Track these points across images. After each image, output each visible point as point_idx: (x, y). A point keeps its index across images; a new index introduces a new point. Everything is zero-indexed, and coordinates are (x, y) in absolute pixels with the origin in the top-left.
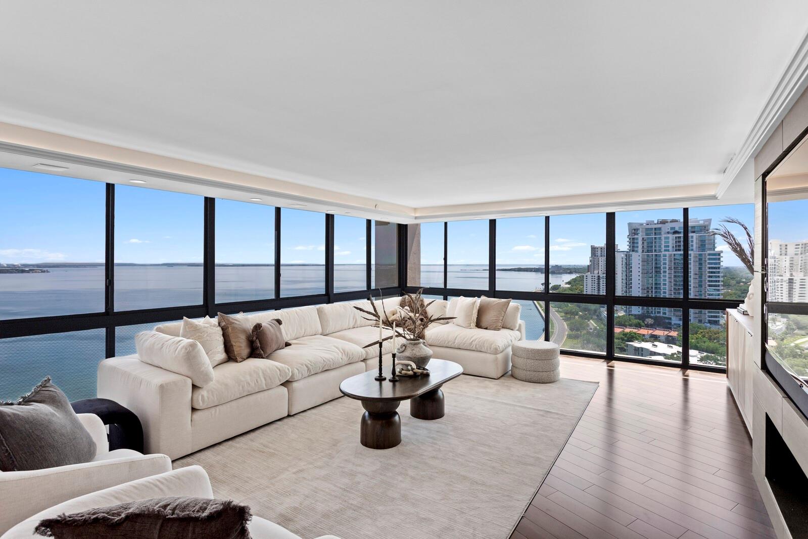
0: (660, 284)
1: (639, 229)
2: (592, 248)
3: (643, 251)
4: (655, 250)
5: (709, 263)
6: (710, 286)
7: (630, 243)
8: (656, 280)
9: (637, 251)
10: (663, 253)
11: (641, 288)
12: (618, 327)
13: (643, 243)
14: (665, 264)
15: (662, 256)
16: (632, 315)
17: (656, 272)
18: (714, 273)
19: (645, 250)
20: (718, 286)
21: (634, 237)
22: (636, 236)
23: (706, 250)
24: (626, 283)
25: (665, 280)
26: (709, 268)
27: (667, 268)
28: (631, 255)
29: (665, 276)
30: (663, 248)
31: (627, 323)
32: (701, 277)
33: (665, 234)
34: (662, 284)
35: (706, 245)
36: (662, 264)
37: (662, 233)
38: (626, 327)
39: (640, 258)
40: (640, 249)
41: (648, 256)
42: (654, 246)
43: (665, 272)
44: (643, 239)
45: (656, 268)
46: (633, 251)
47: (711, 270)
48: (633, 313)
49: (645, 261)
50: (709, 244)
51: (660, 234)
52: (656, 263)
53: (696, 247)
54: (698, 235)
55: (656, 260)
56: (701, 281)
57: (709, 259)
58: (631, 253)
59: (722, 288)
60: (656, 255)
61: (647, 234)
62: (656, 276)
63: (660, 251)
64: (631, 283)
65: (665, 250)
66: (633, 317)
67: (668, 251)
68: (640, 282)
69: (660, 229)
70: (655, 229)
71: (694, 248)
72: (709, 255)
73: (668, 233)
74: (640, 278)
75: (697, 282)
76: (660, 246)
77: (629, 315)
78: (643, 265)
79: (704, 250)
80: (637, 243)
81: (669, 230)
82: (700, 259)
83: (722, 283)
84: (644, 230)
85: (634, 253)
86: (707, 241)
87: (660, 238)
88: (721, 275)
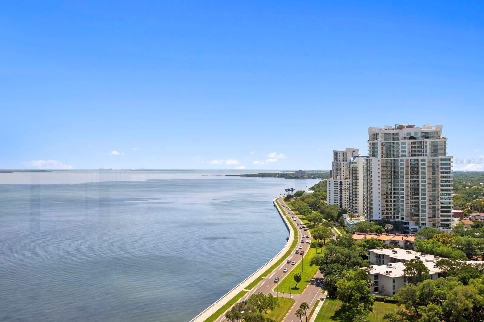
0: (398, 189)
1: (378, 134)
2: (334, 153)
3: (382, 156)
4: (393, 155)
5: (442, 168)
6: (442, 190)
7: (370, 147)
8: (394, 185)
9: (377, 156)
10: (401, 158)
11: (381, 193)
12: (360, 233)
13: (382, 148)
14: (402, 169)
15: (399, 161)
16: (373, 220)
17: (394, 177)
18: (446, 177)
19: (384, 156)
20: (449, 190)
21: (373, 142)
22: (375, 141)
23: (439, 155)
24: (367, 188)
25: (402, 185)
26: (442, 173)
27: (405, 173)
28: (372, 160)
29: (402, 181)
30: (400, 154)
31: (368, 230)
32: (434, 182)
33: (402, 139)
34: (400, 189)
35: (439, 151)
36: (400, 169)
37: (400, 138)
38: (368, 233)
39: (380, 163)
40: (379, 154)
41: (387, 161)
42: (392, 152)
43: (402, 177)
44: (382, 144)
45: (394, 173)
46: (373, 156)
47: (443, 175)
48: (374, 218)
49: (384, 166)
50: (441, 149)
51: (398, 139)
52: (394, 168)
53: (430, 153)
54: (431, 140)
55: (394, 165)
56: (434, 186)
57: (442, 164)
58: (371, 158)
59: (453, 192)
60: (394, 160)
61: (386, 139)
62: (394, 181)
63: (398, 156)
64: (372, 188)
65: (403, 156)
66: (374, 223)
67: (405, 156)
68: (380, 187)
69: (397, 134)
70: (393, 134)
71: (428, 153)
72: (442, 160)
73: (405, 138)
74: (380, 183)
75: (431, 186)
76: (398, 151)
77: (371, 221)
78: (382, 170)
79: (436, 155)
80: (377, 148)
81: (406, 136)
82: (433, 165)
83: (453, 188)
84: (383, 135)
85: (374, 158)
86: (439, 147)
87: (397, 143)
88: (451, 179)
